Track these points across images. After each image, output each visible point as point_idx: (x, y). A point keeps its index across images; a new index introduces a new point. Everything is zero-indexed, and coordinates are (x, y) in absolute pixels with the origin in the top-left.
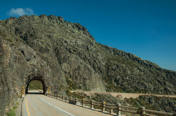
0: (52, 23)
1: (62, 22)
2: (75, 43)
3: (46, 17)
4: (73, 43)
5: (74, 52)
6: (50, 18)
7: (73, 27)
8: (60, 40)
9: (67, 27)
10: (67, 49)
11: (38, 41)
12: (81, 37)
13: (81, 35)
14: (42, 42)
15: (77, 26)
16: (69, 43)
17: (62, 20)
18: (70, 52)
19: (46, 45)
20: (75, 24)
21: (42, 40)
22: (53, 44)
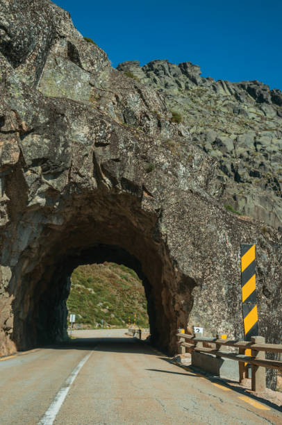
0: (163, 88)
1: (194, 81)
2: (252, 147)
3: (139, 69)
4: (244, 146)
5: (255, 180)
6: (152, 72)
7: (237, 97)
8: (195, 140)
9: (215, 95)
10: (223, 168)
12: (272, 125)
13: (271, 120)
15: (251, 91)
16: (230, 147)
17: (196, 72)
18: (238, 178)
20: (243, 86)
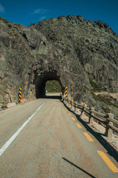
0: (72, 24)
1: (81, 21)
2: (97, 42)
3: (65, 18)
4: (95, 41)
5: (97, 52)
6: (68, 19)
7: (94, 26)
8: (81, 40)
9: (87, 25)
10: (88, 48)
11: (58, 43)
12: (103, 35)
13: (103, 33)
14: (62, 44)
15: (98, 24)
16: (91, 42)
17: (82, 18)
18: (92, 51)
19: (67, 46)
20: (95, 22)
21: (62, 42)
22: (74, 44)
